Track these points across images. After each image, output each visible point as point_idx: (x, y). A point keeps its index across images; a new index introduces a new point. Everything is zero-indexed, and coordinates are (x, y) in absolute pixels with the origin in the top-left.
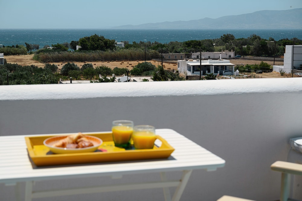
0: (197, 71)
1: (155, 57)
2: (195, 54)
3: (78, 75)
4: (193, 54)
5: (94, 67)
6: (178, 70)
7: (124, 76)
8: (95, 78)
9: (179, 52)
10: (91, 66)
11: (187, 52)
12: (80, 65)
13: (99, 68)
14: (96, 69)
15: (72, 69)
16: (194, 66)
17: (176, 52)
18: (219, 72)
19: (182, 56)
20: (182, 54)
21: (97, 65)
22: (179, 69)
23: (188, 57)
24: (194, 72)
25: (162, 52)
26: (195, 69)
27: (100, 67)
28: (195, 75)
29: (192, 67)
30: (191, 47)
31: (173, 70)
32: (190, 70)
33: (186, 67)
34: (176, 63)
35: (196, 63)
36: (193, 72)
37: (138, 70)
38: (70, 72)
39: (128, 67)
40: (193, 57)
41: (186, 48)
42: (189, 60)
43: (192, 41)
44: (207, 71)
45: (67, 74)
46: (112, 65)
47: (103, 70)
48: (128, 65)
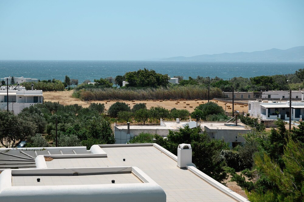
0: (273, 114)
1: (218, 96)
2: (265, 92)
3: (129, 117)
4: (263, 93)
5: (148, 107)
6: (249, 113)
7: (191, 121)
8: (148, 121)
9: (246, 91)
10: (143, 106)
11: (256, 90)
12: (131, 104)
13: (154, 109)
14: (151, 111)
16: (269, 109)
17: (243, 90)
18: (301, 116)
19: (250, 94)
20: (251, 92)
21: (150, 105)
22: (250, 112)
23: (257, 96)
24: (270, 116)
25: (227, 90)
26: (271, 112)
27: (156, 108)
28: (272, 120)
29: (267, 110)
30: (261, 84)
31: (243, 113)
32: (265, 114)
33: (260, 110)
34: (247, 105)
35: (270, 105)
36: (269, 116)
37: (201, 113)
38: (120, 113)
39: (186, 107)
40: (263, 96)
41: (256, 86)
42: (262, 102)
43: (262, 77)
44: (286, 115)
45: (116, 116)
46: (168, 105)
47: (159, 112)
48: (185, 105)
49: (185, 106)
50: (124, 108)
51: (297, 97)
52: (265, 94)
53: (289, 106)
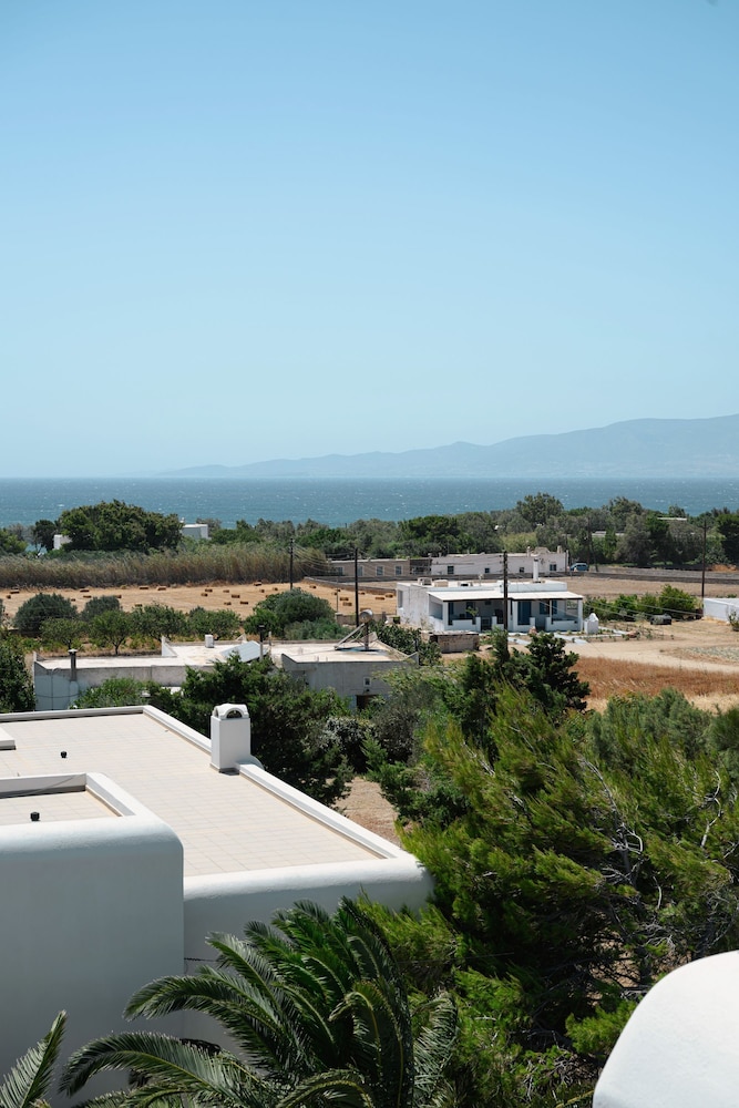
0: (462, 617)
1: (317, 572)
2: (440, 559)
3: (72, 636)
4: (435, 560)
5: (127, 607)
6: (398, 615)
7: (245, 642)
8: (128, 643)
9: (390, 556)
10: (113, 603)
11: (415, 554)
12: (78, 599)
13: (144, 611)
14: (136, 616)
15: (55, 614)
16: (451, 603)
17: (382, 554)
18: (532, 620)
19: (399, 565)
20: (402, 560)
21: (132, 599)
22: (401, 612)
23: (420, 569)
24: (454, 622)
25: (340, 554)
26: (457, 612)
27: (149, 609)
28: (459, 632)
29: (446, 606)
30: (428, 537)
31: (384, 617)
32: (439, 616)
33: (427, 607)
34: (392, 593)
35: (454, 592)
36: (450, 623)
37: (272, 618)
38: (49, 625)
39: (229, 604)
40: (435, 569)
41: (414, 542)
42: (433, 584)
43: (432, 519)
44: (495, 619)
45: (36, 633)
46: (181, 599)
47: (158, 617)
48: (228, 598)
49: (227, 601)
50: (60, 609)
51: (522, 570)
52: (439, 564)
53: (502, 596)
